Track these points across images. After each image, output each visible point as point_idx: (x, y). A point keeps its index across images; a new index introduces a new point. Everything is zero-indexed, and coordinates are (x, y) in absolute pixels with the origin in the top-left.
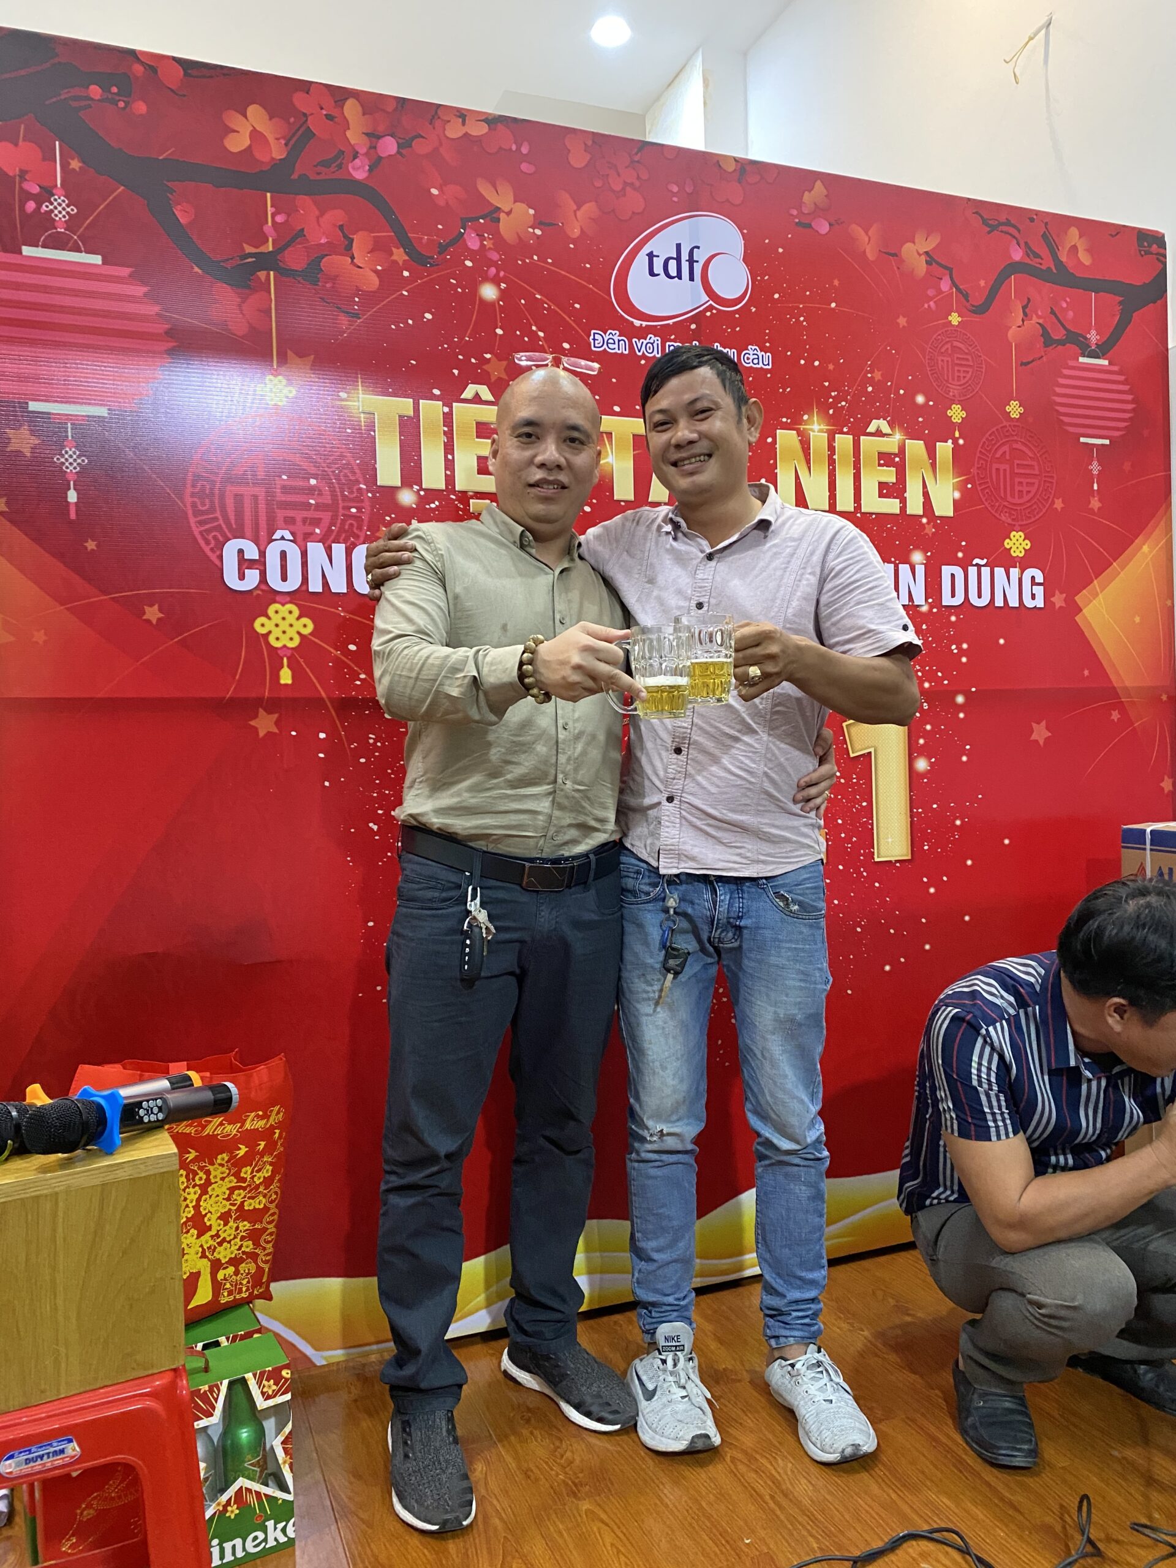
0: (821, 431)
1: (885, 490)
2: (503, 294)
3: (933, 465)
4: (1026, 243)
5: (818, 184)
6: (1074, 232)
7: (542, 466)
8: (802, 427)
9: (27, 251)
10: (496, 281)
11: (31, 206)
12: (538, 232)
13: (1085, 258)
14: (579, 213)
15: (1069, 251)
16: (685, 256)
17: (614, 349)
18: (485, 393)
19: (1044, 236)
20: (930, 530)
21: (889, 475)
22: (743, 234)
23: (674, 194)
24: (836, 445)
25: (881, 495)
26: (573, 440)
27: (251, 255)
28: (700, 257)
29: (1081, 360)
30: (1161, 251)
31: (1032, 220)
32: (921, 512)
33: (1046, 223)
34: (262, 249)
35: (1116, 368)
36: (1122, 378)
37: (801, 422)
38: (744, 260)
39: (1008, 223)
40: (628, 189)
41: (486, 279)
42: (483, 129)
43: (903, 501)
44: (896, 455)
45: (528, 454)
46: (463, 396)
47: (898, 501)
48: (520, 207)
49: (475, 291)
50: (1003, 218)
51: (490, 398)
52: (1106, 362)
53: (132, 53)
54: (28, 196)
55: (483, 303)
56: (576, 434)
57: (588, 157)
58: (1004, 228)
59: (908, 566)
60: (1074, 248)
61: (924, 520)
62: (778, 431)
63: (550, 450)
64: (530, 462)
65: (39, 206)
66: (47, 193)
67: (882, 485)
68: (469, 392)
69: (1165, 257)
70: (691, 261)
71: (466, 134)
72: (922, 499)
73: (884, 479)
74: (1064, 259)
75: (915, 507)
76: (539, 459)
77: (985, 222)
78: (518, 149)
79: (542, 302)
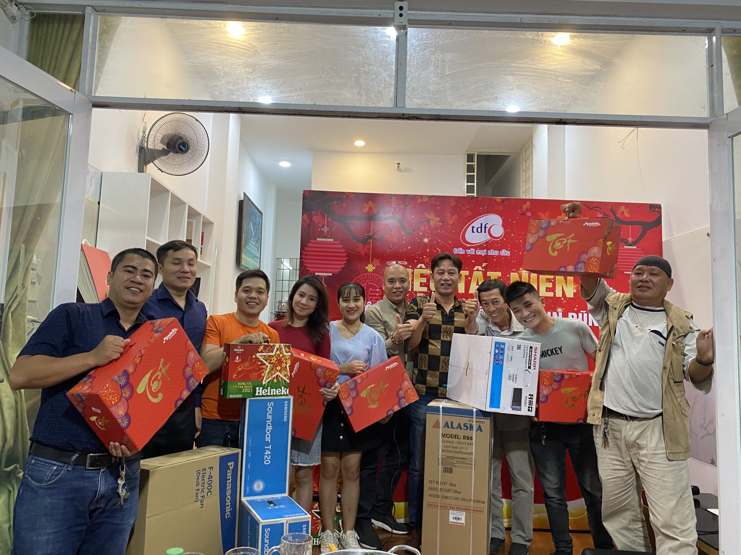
0: (525, 273)
1: (548, 290)
2: (430, 241)
3: (566, 282)
4: (604, 213)
5: (528, 203)
6: (623, 208)
7: (396, 288)
8: (519, 272)
9: (318, 239)
10: (428, 237)
11: (320, 229)
12: (440, 224)
13: (627, 215)
14: (452, 218)
15: (621, 213)
16: (483, 226)
17: (461, 253)
18: (423, 266)
19: (611, 210)
20: (565, 302)
21: (550, 285)
22: (502, 219)
23: (481, 210)
24: (531, 276)
25: (547, 291)
26: (402, 281)
27: (367, 236)
28: (488, 226)
29: (625, 247)
30: (659, 210)
31: (606, 205)
32: (561, 296)
33: (612, 206)
34: (370, 235)
35: (640, 249)
36: (642, 252)
37: (519, 270)
38: (502, 226)
39: (597, 207)
40: (467, 210)
41: (426, 237)
42: (428, 199)
43: (555, 293)
44: (552, 279)
45: (392, 285)
46: (417, 267)
47: (553, 293)
48: (436, 218)
49: (422, 241)
50: (595, 205)
51: (425, 267)
52: (635, 247)
53: (344, 193)
54: (319, 227)
55: (424, 243)
56: (403, 280)
57: (456, 203)
58: (595, 208)
59: (556, 313)
60: (623, 212)
61: (562, 299)
62: (511, 273)
63: (398, 285)
64: (393, 287)
65: (321, 229)
66: (323, 226)
67: (547, 288)
68: (419, 266)
69: (661, 212)
70: (485, 227)
71: (422, 202)
72: (561, 292)
73: (548, 286)
74: (618, 216)
75: (559, 294)
76: (395, 287)
77: (588, 207)
78: (436, 203)
79: (440, 242)
